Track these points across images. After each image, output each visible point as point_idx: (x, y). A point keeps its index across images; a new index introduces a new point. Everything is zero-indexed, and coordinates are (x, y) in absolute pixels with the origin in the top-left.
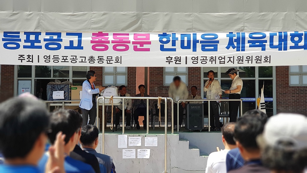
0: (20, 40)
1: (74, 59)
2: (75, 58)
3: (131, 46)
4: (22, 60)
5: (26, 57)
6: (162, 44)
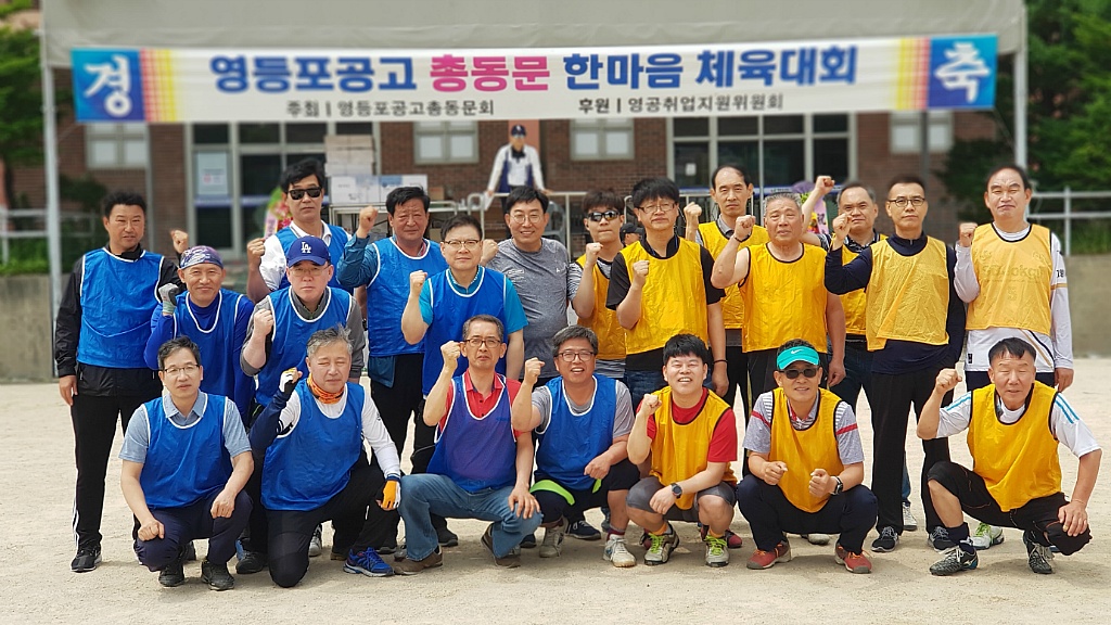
1: (400, 107)
3: (510, 80)
5: (303, 106)
6: (571, 76)
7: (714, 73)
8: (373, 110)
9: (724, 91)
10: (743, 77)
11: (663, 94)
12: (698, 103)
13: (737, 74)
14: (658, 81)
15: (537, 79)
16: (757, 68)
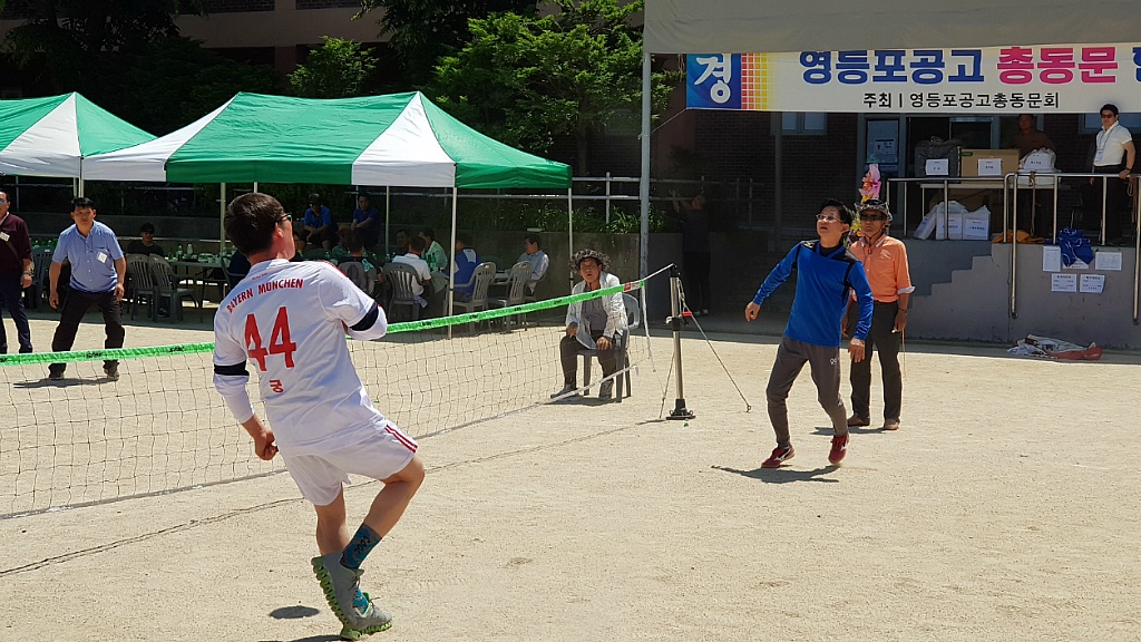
0: (867, 67)
1: (967, 100)
2: (968, 97)
3: (1077, 72)
4: (870, 103)
5: (878, 97)
6: (1139, 67)
8: (942, 102)
15: (1104, 70)
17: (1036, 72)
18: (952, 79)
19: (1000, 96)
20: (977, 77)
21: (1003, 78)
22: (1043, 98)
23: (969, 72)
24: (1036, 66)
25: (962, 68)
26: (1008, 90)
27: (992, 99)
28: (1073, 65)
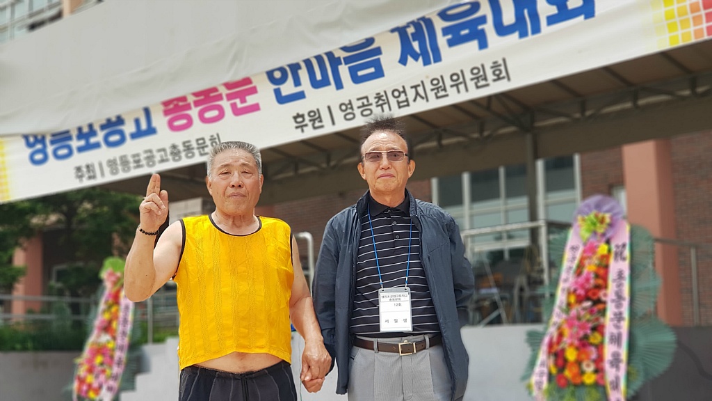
0: (71, 138)
1: (150, 158)
3: (226, 105)
5: (84, 169)
6: (276, 87)
7: (416, 45)
8: (132, 165)
9: (434, 70)
10: (451, 43)
11: (370, 88)
12: (411, 94)
13: (442, 41)
14: (360, 73)
15: (248, 98)
16: (463, 26)
17: (194, 112)
18: (134, 136)
19: (174, 147)
20: (151, 131)
21: (172, 127)
22: (208, 143)
23: (144, 126)
24: (192, 105)
25: (137, 122)
26: (179, 138)
27: (169, 151)
28: (220, 97)
